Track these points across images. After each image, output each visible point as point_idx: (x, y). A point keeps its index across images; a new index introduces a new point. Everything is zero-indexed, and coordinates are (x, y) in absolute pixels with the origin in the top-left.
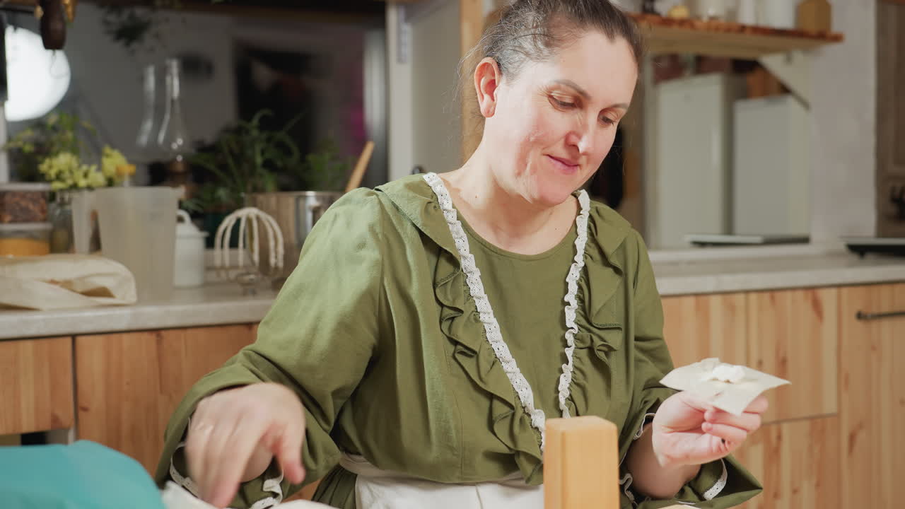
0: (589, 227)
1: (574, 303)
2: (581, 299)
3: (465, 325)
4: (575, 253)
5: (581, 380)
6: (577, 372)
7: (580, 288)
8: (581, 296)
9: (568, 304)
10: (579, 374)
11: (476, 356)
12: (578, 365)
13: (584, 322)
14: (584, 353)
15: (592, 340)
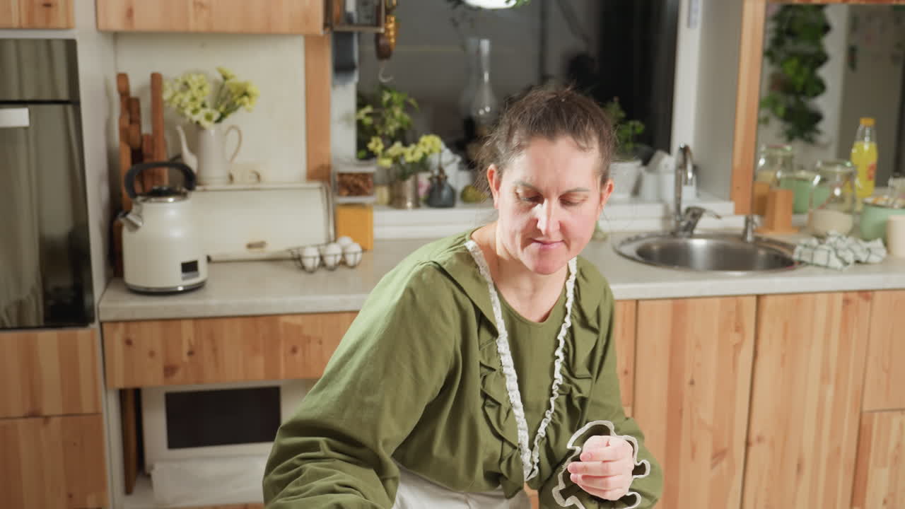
0: (574, 289)
1: (562, 358)
2: (566, 353)
3: (495, 380)
4: (566, 313)
5: (557, 421)
6: (555, 414)
7: (566, 343)
8: (566, 350)
9: (558, 357)
10: (556, 417)
11: (498, 407)
12: (558, 409)
13: (566, 373)
14: (563, 399)
15: (571, 390)
